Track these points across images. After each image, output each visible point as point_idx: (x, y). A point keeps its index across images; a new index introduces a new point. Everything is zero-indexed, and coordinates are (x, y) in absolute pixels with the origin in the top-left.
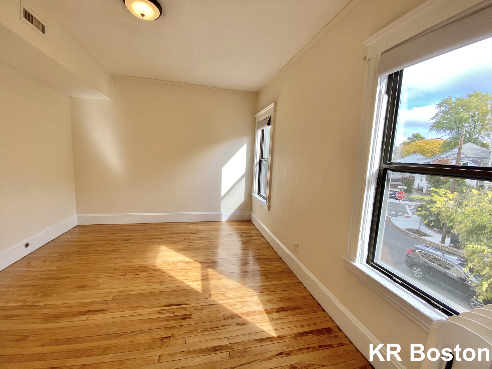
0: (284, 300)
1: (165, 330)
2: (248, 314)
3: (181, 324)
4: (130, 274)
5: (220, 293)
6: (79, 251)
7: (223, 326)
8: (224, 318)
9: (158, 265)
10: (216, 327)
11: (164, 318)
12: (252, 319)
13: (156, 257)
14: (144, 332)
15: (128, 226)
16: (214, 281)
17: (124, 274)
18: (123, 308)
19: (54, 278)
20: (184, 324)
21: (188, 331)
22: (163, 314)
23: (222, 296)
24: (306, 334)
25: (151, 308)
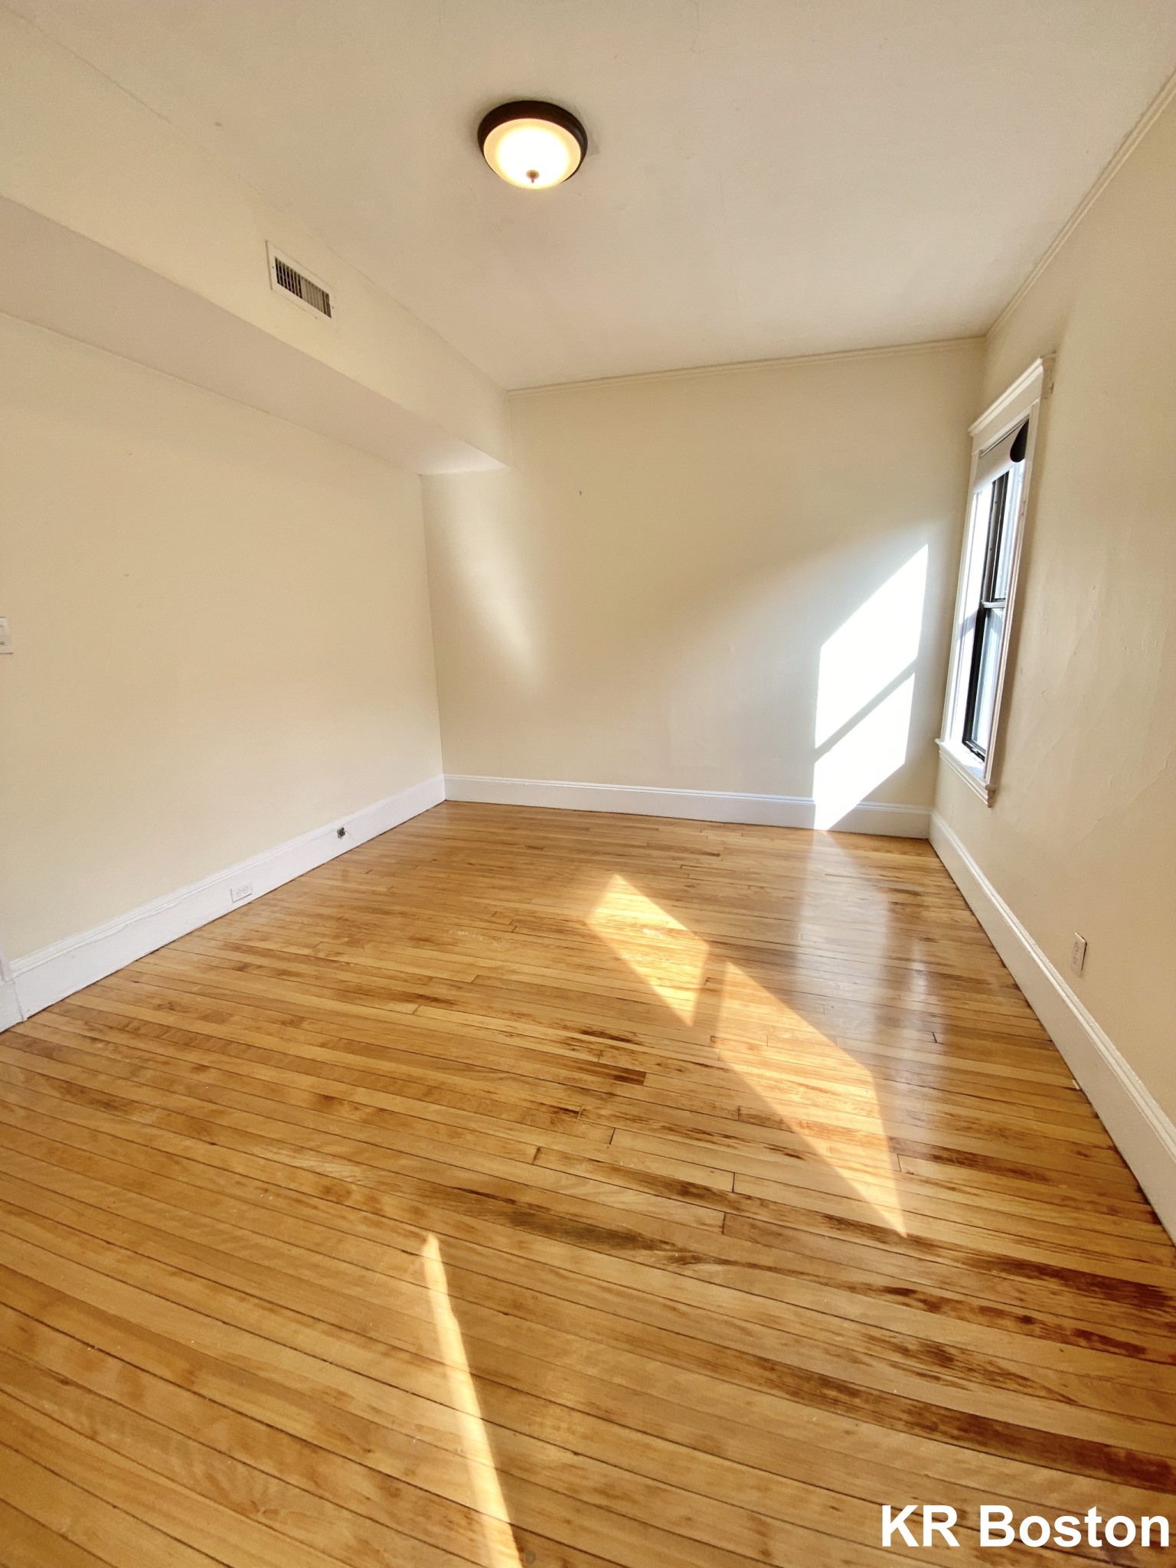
0: (978, 1131)
1: (569, 1092)
2: (824, 1131)
3: (610, 1091)
4: (524, 932)
5: (745, 1043)
6: (435, 860)
7: (727, 1137)
8: (739, 1116)
9: (595, 923)
10: (704, 1133)
11: (576, 1060)
12: (831, 1149)
13: (593, 902)
14: (520, 1078)
15: (549, 813)
16: (738, 1002)
17: (510, 928)
18: (490, 1008)
19: (375, 911)
20: (619, 1093)
21: (626, 1114)
22: (574, 1050)
23: (750, 1052)
24: (1036, 1274)
25: (551, 1026)
